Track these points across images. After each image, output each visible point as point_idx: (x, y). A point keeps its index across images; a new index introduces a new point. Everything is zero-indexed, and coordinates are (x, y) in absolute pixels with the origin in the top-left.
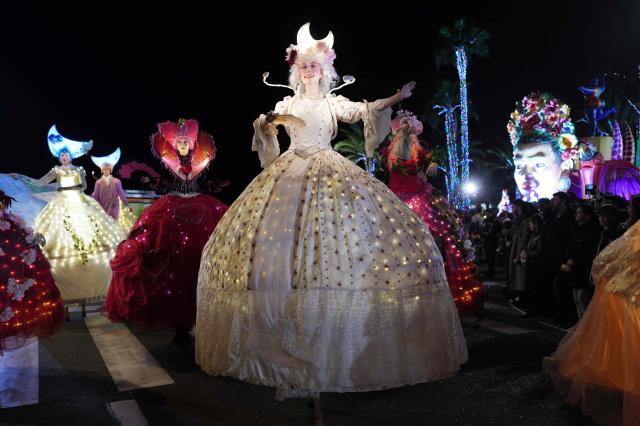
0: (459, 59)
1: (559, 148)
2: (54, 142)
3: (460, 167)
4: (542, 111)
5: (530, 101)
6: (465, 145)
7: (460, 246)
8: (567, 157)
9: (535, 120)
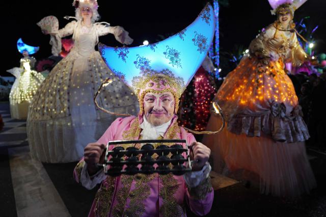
2: (20, 46)
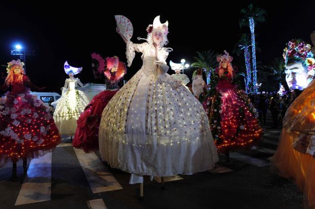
0: (251, 23)
1: (306, 65)
3: (252, 74)
4: (297, 47)
5: (291, 43)
6: (255, 64)
7: (251, 111)
8: (311, 69)
9: (294, 52)
